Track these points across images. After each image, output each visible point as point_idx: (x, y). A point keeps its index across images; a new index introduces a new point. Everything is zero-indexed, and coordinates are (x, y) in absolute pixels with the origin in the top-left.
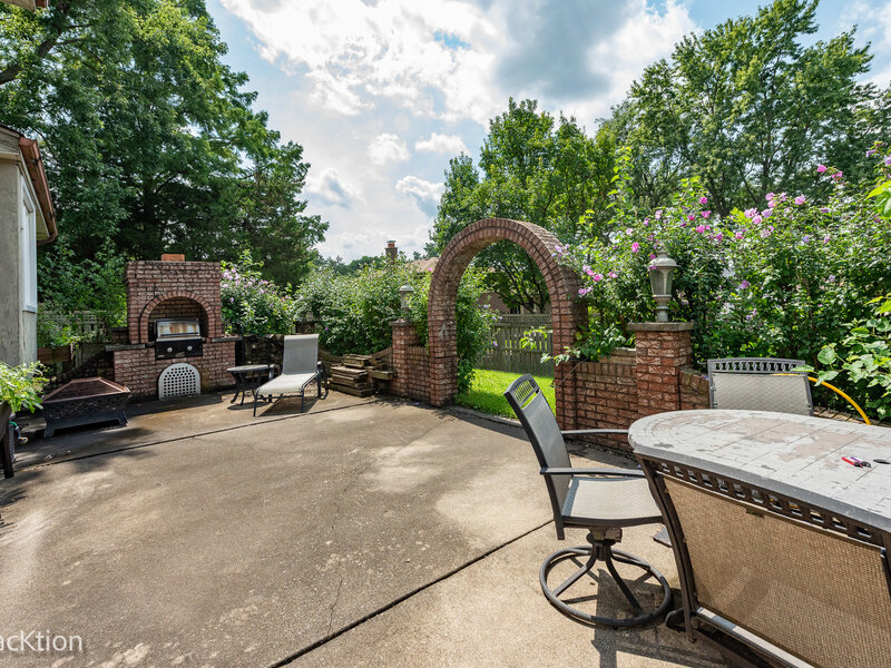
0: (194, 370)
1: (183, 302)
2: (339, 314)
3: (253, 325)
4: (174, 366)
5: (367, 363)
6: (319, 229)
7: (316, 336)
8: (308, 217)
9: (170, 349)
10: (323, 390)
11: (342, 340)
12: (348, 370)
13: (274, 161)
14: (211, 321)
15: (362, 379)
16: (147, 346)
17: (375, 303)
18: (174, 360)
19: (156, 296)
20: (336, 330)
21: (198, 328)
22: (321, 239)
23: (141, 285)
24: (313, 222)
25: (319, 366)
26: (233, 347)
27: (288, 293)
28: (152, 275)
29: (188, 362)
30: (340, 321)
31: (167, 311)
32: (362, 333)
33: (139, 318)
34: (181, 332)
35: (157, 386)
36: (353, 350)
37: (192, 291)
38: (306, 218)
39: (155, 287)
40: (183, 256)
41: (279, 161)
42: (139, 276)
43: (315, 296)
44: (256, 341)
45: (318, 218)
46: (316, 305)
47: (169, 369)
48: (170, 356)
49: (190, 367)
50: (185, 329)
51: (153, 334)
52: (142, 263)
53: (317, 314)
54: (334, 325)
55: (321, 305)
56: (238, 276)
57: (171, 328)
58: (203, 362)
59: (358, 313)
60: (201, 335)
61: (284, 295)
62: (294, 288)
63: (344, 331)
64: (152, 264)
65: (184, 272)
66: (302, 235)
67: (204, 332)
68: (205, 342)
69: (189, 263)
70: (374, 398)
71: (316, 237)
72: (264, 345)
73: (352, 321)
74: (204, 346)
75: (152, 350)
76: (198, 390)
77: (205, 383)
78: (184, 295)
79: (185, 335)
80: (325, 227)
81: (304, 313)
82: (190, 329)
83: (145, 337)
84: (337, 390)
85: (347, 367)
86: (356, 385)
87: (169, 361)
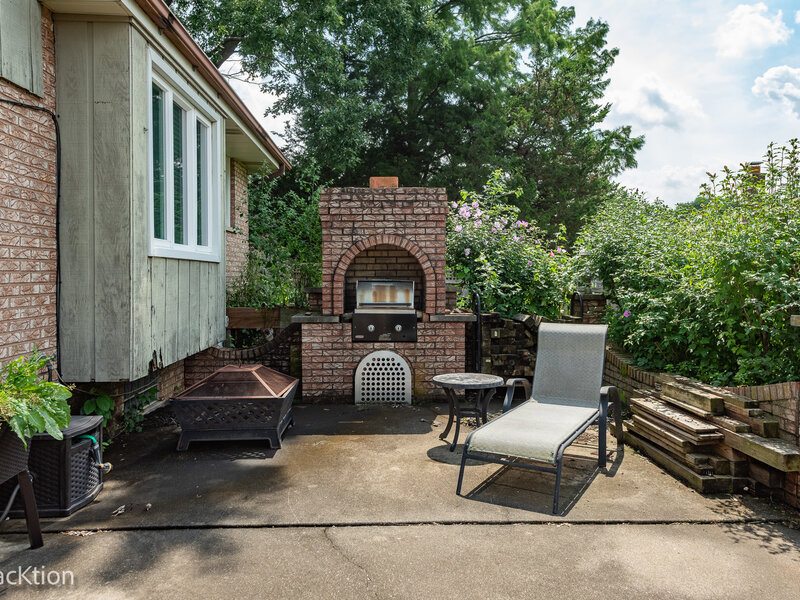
0: (405, 365)
1: (397, 254)
2: (653, 285)
3: (497, 296)
4: (376, 355)
5: (720, 409)
6: (627, 148)
7: (602, 329)
8: (611, 130)
9: (371, 328)
10: (612, 444)
11: (658, 339)
12: (670, 414)
13: (565, 53)
14: (430, 285)
15: (707, 447)
16: (342, 319)
17: (747, 264)
18: (377, 345)
19: (354, 243)
20: (645, 319)
21: (412, 295)
22: (631, 163)
23: (336, 224)
24: (618, 137)
25: (603, 397)
26: (463, 332)
27: (561, 242)
28: (350, 208)
29: (395, 350)
30: (655, 302)
31: (378, 267)
32: (707, 331)
33: (333, 275)
34: (388, 301)
35: (354, 383)
36: (684, 365)
37: (403, 236)
38: (607, 133)
39: (354, 228)
40: (396, 180)
41: (573, 53)
42: (333, 211)
43: (608, 249)
44: (501, 324)
45: (627, 130)
46: (607, 266)
47: (368, 359)
48: (372, 338)
49: (398, 359)
50: (393, 296)
51: (350, 302)
52: (337, 190)
53: (609, 284)
54: (642, 308)
55: (618, 265)
56: (479, 213)
57: (375, 294)
58: (418, 353)
59: (701, 287)
60: (416, 308)
61: (553, 247)
62: (572, 235)
63: (662, 324)
64: (351, 194)
65: (393, 204)
66: (599, 159)
67: (420, 304)
68: (420, 320)
69: (401, 190)
70: (739, 510)
71: (623, 162)
72: (513, 333)
73: (683, 303)
74: (420, 325)
75: (348, 326)
76: (408, 398)
77: (420, 387)
78: (392, 242)
79: (394, 305)
80: (638, 144)
81: (587, 280)
82: (401, 297)
83: (340, 305)
84: (643, 453)
85: (669, 404)
86: (691, 458)
87: (370, 346)
